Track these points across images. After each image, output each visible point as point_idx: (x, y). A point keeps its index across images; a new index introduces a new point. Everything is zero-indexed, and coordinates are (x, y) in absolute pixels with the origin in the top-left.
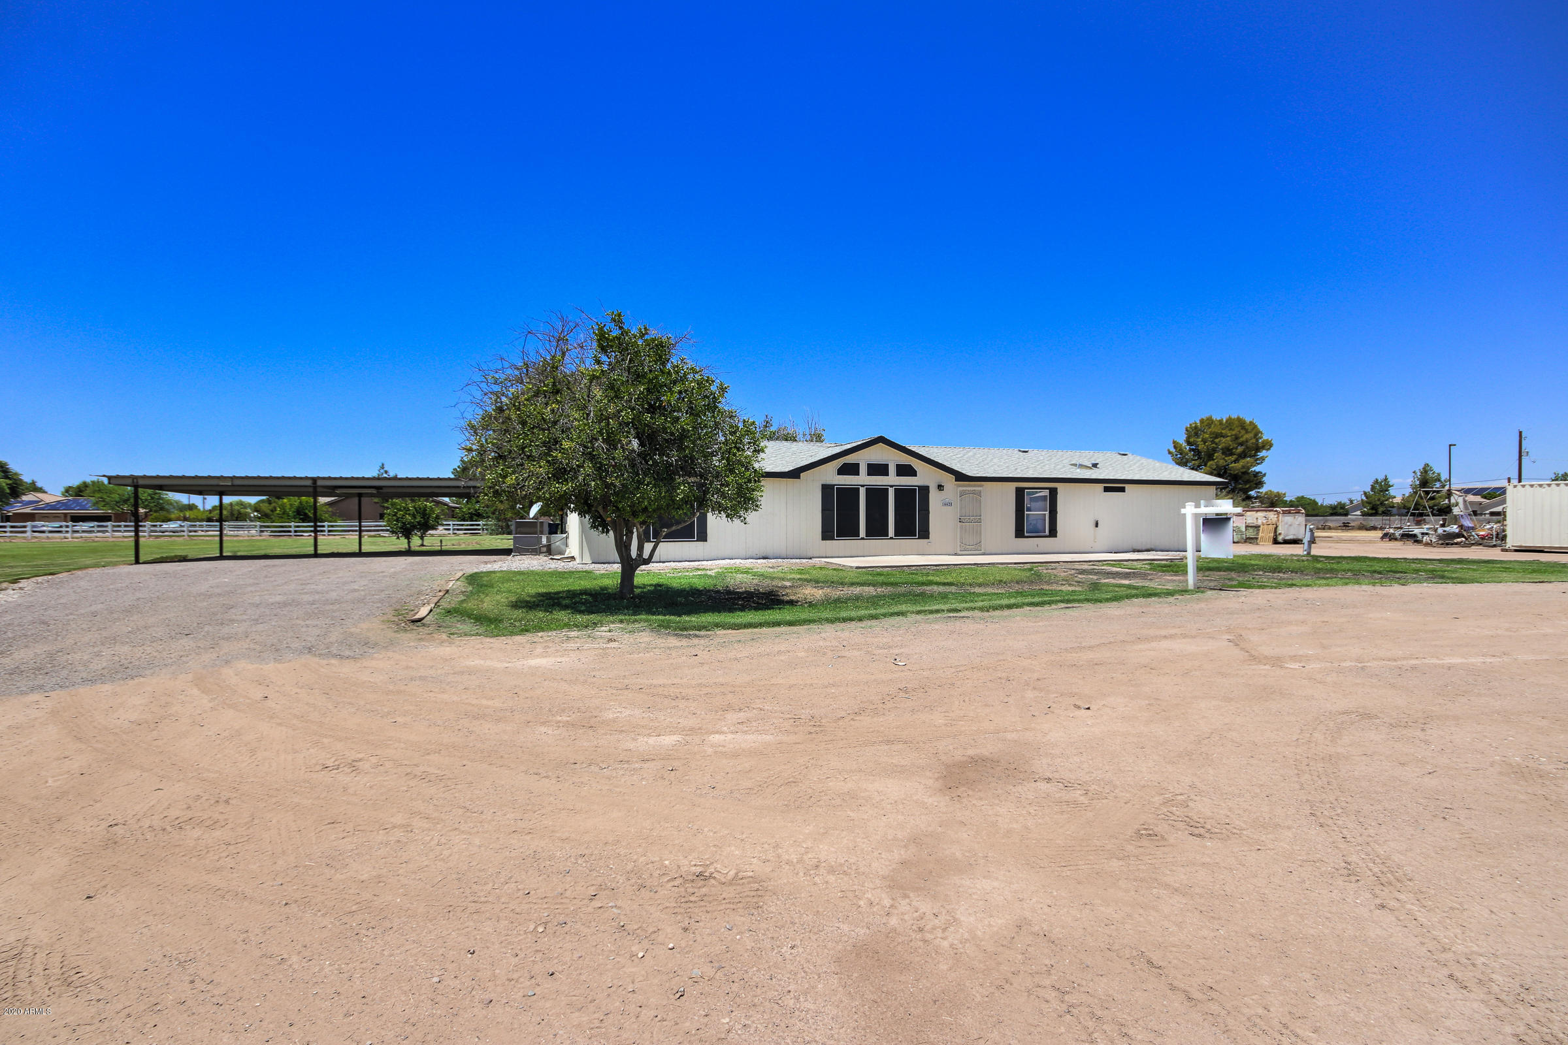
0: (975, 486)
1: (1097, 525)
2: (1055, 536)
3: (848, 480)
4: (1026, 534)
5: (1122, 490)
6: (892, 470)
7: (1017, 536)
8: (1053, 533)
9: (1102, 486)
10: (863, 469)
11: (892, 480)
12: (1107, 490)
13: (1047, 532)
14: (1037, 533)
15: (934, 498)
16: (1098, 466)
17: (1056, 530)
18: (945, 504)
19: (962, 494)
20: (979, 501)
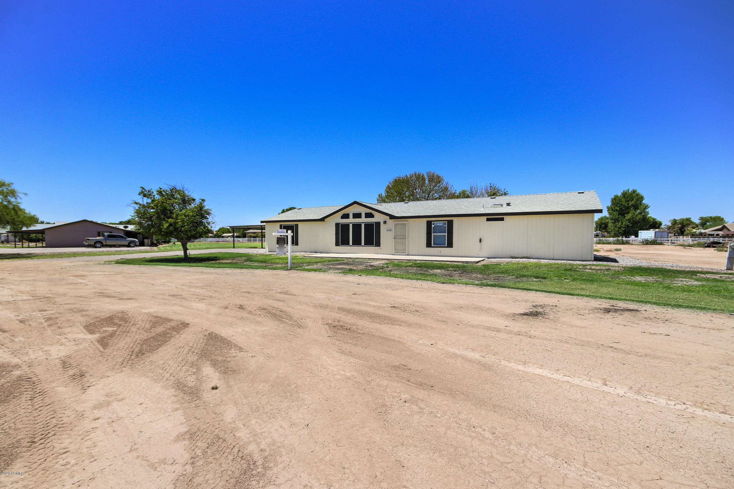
0: (402, 221)
1: (480, 241)
3: (345, 221)
4: (432, 245)
5: (502, 219)
6: (363, 215)
7: (427, 247)
8: (450, 245)
9: (485, 218)
10: (351, 216)
11: (363, 220)
12: (488, 220)
13: (446, 245)
14: (439, 245)
15: (383, 228)
16: (510, 204)
17: (452, 244)
18: (388, 230)
19: (395, 225)
20: (405, 229)
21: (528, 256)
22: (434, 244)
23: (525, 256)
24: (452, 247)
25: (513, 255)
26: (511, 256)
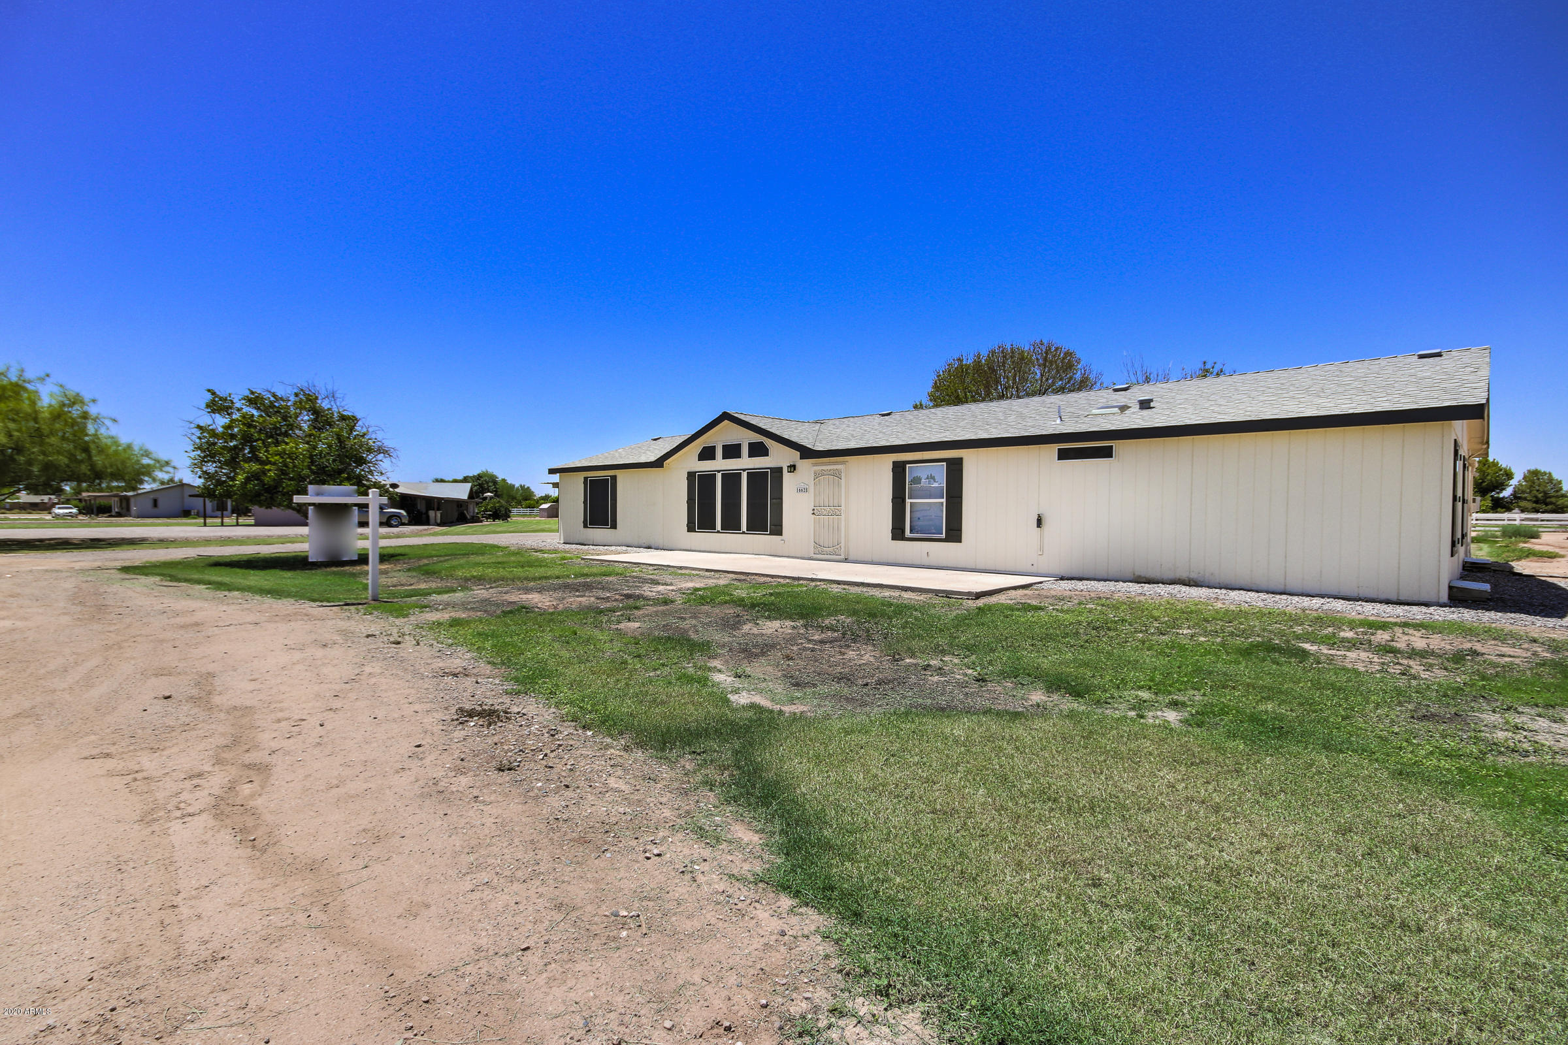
0: (834, 463)
1: (1039, 522)
2: (959, 540)
3: (707, 466)
4: (908, 533)
5: (1107, 453)
6: (745, 450)
7: (894, 538)
8: (954, 533)
9: (1055, 448)
10: (719, 452)
11: (745, 463)
12: (1063, 455)
13: (944, 536)
14: (925, 535)
15: (789, 482)
16: (1152, 404)
17: (960, 530)
18: (800, 491)
19: (817, 476)
20: (839, 485)
21: (1193, 576)
22: (911, 531)
23: (1184, 575)
24: (960, 541)
25: (1141, 572)
26: (1137, 574)
